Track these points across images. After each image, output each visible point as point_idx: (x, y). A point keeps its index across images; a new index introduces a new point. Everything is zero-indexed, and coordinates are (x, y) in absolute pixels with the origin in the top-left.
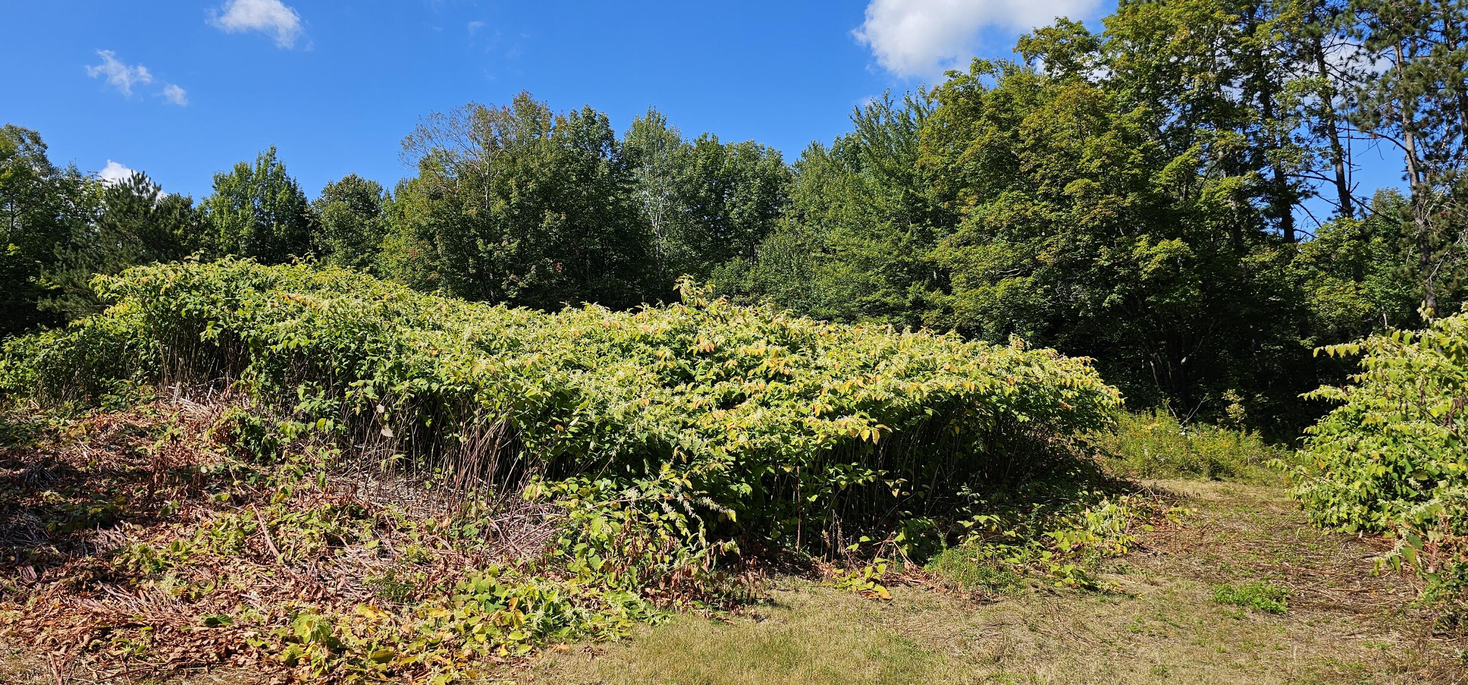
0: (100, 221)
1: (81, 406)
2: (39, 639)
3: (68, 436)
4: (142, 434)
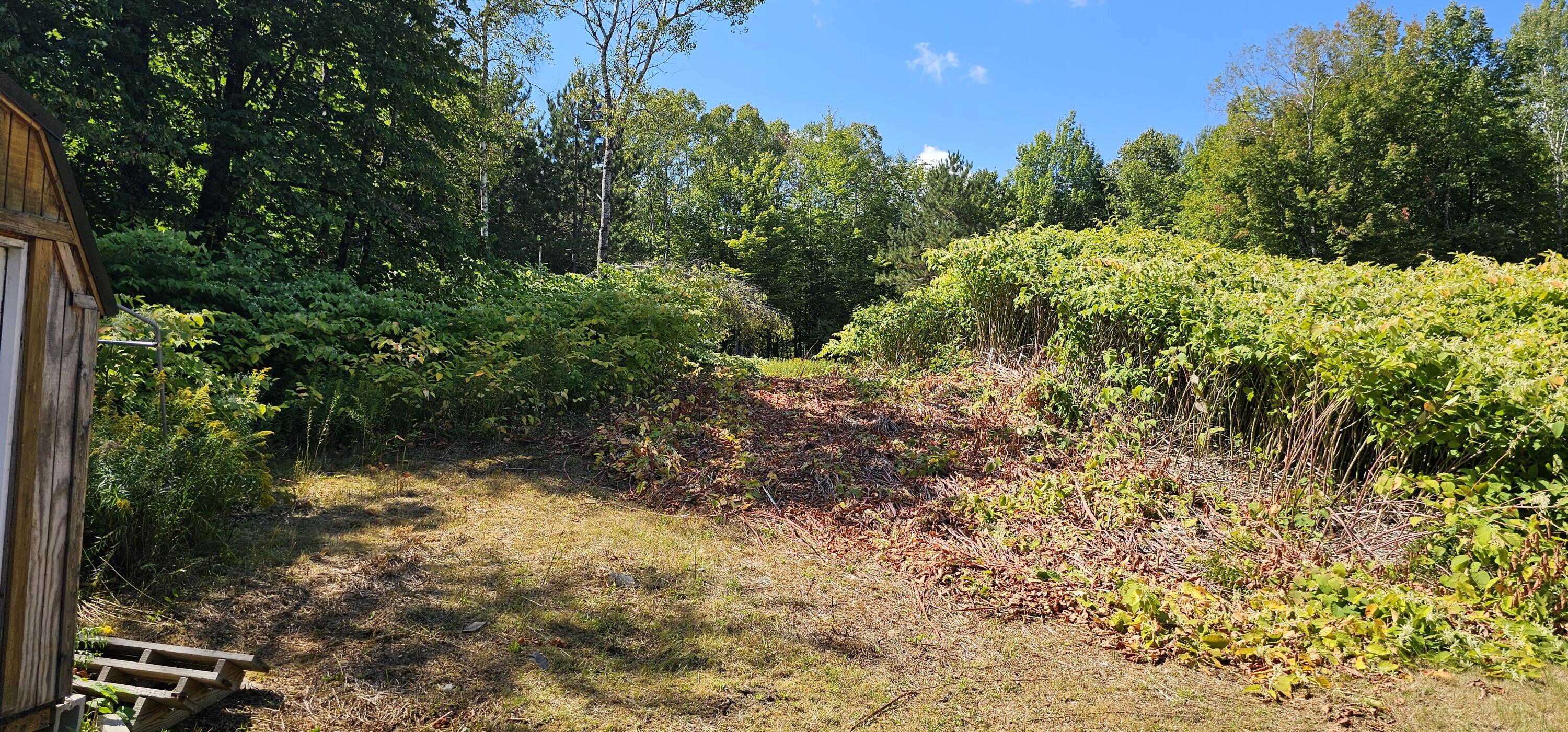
0: (922, 200)
1: (914, 368)
2: (904, 566)
3: (906, 394)
4: (963, 395)
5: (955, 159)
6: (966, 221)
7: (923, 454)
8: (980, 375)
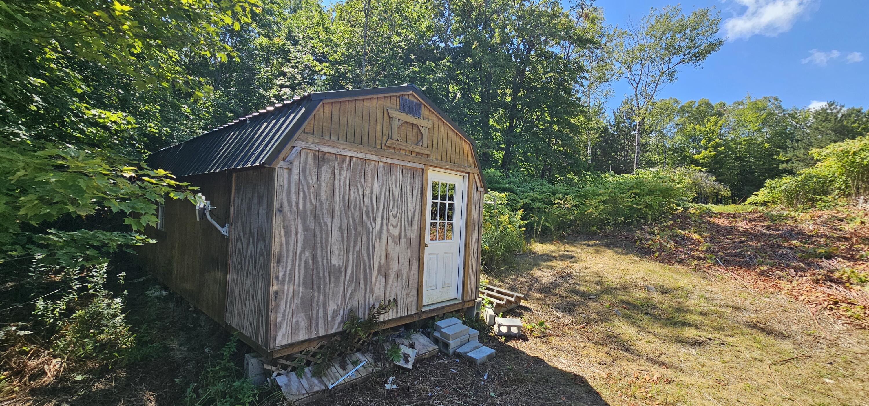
0: (809, 127)
1: (806, 207)
2: (801, 298)
3: (801, 219)
4: (841, 220)
5: (831, 104)
6: (840, 134)
7: (813, 248)
8: (853, 210)
